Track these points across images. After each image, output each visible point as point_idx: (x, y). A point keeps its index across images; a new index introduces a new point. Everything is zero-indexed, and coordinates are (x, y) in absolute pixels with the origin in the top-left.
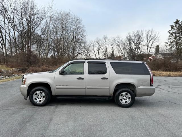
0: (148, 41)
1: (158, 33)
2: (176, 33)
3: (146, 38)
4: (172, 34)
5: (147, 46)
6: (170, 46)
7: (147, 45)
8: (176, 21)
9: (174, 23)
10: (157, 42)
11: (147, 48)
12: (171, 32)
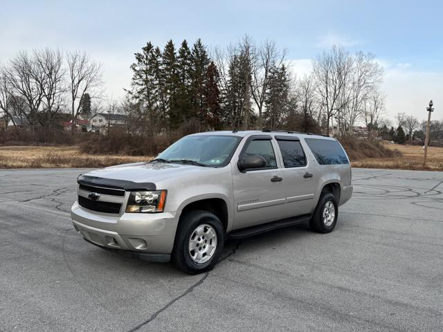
0: (76, 82)
1: (98, 66)
2: (146, 72)
3: (69, 72)
4: (138, 73)
5: (73, 94)
6: (137, 101)
7: (73, 91)
8: (146, 46)
9: (142, 50)
10: (96, 85)
11: (74, 100)
12: (137, 68)
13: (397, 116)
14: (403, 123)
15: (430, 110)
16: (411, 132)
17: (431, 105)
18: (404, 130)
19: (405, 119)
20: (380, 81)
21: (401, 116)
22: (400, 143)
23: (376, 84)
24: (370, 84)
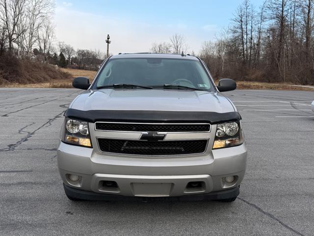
13: (58, 44)
14: (63, 50)
15: (108, 42)
16: (69, 58)
17: (108, 38)
18: (64, 55)
19: (64, 47)
20: (52, 13)
21: (61, 44)
22: (62, 67)
23: (49, 15)
24: (44, 14)
